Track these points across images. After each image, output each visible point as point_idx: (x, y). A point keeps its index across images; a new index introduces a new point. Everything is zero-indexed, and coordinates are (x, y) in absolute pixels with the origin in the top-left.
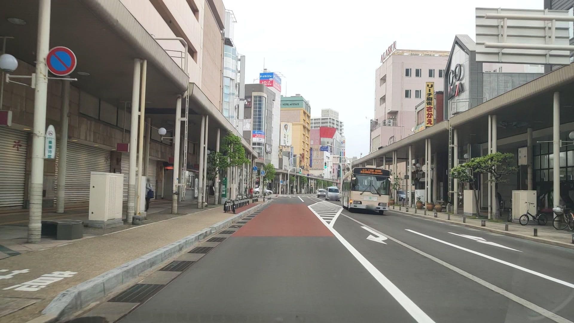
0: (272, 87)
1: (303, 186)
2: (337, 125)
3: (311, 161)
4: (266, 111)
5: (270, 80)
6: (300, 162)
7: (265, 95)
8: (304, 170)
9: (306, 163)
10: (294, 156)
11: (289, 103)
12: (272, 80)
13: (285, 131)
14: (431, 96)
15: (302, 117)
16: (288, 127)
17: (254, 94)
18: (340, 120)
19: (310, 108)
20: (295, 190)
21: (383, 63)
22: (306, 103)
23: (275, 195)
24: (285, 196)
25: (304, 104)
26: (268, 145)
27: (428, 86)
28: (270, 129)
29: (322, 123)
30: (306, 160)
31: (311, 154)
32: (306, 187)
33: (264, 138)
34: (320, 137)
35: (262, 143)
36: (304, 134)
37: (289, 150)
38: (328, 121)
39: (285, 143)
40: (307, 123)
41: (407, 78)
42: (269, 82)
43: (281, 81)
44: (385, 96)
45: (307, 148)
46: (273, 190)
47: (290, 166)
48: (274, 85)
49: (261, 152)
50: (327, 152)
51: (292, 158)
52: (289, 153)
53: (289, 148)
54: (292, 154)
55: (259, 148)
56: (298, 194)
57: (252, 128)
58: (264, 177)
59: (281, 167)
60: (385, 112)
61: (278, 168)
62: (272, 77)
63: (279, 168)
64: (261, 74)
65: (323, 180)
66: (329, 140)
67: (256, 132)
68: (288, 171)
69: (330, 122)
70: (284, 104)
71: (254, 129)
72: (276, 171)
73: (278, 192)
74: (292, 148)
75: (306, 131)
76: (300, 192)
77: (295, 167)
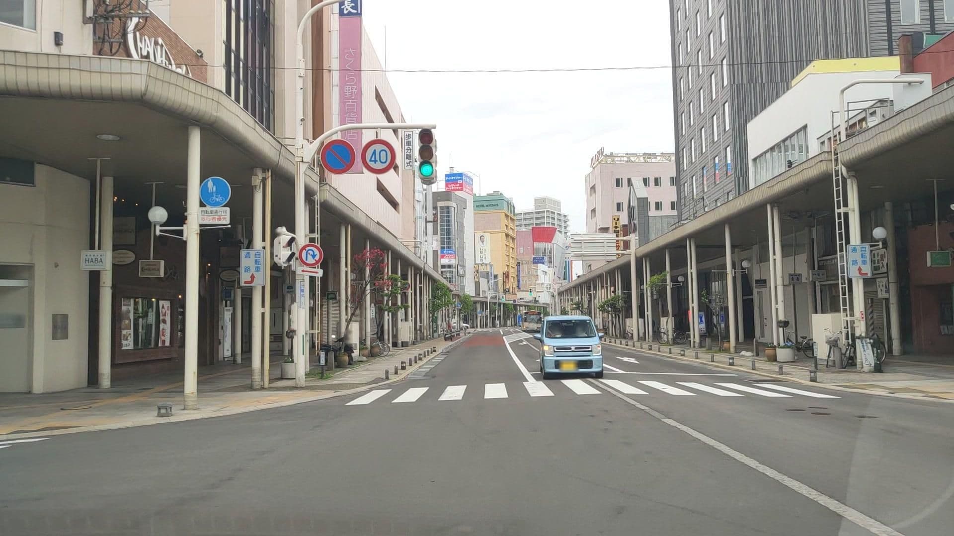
0: (462, 192)
1: (509, 316)
2: (560, 220)
3: (519, 280)
4: (456, 223)
5: (459, 182)
6: (503, 284)
7: (454, 205)
8: (510, 294)
9: (512, 283)
10: (496, 277)
11: (485, 204)
12: (461, 182)
13: (481, 243)
14: (618, 229)
15: (504, 221)
16: (485, 238)
17: (440, 204)
18: (563, 212)
19: (514, 208)
20: (497, 322)
21: (593, 168)
22: (508, 202)
23: (474, 329)
24: (485, 330)
25: (505, 205)
26: (461, 266)
27: (614, 219)
28: (462, 247)
29: (537, 218)
30: (511, 280)
31: (519, 271)
32: (512, 317)
33: (455, 258)
34: (533, 242)
35: (452, 265)
36: (508, 244)
37: (488, 269)
38: (545, 215)
39: (481, 260)
40: (511, 228)
41: (619, 189)
42: (458, 185)
43: (472, 181)
44: (595, 208)
45: (513, 263)
46: (470, 323)
47: (490, 291)
48: (465, 189)
49: (452, 276)
50: (543, 265)
51: (492, 281)
52: (488, 273)
53: (488, 266)
54: (491, 275)
55: (450, 271)
56: (501, 326)
57: (440, 248)
58: (460, 310)
59: (478, 294)
60: (596, 228)
61: (474, 295)
62: (462, 179)
63: (476, 294)
64: (447, 176)
65: (538, 307)
66: (548, 245)
67: (444, 252)
68: (487, 298)
69: (548, 217)
70: (477, 206)
71: (442, 248)
72: (472, 299)
73: (475, 326)
74: (491, 266)
75: (510, 240)
76: (505, 325)
77: (496, 290)
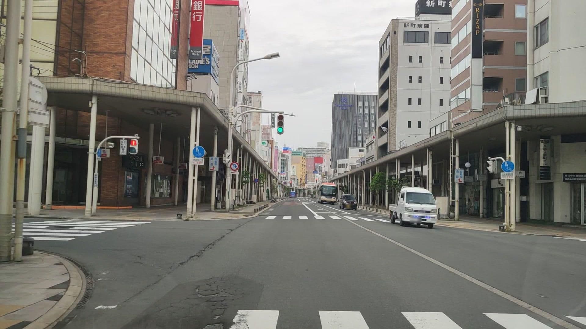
3: (306, 180)
5: (287, 150)
6: (300, 182)
7: (285, 158)
8: (302, 185)
9: (303, 181)
10: (298, 180)
11: (295, 153)
15: (302, 160)
20: (297, 195)
25: (302, 154)
26: (287, 177)
28: (287, 170)
29: (318, 151)
30: (303, 180)
31: (306, 177)
33: (285, 174)
34: (315, 163)
35: (284, 176)
36: (303, 168)
37: (295, 177)
39: (293, 174)
40: (304, 162)
43: (292, 148)
45: (304, 175)
48: (289, 151)
50: (317, 174)
51: (296, 182)
52: (295, 179)
56: (298, 197)
59: (291, 186)
62: (288, 148)
64: (284, 148)
66: (320, 164)
68: (294, 187)
69: (323, 151)
70: (293, 155)
72: (289, 188)
75: (304, 166)
76: (300, 196)
77: (298, 185)
